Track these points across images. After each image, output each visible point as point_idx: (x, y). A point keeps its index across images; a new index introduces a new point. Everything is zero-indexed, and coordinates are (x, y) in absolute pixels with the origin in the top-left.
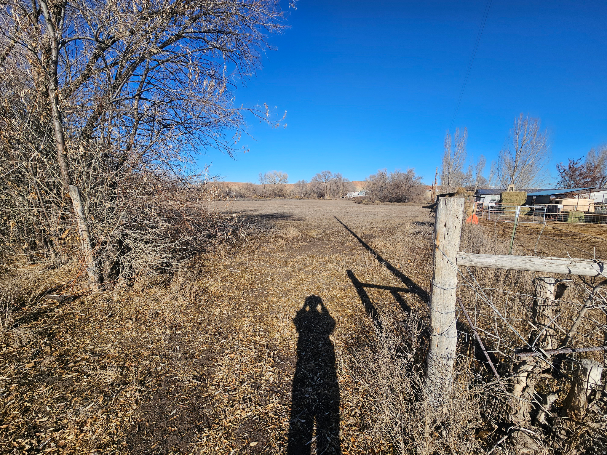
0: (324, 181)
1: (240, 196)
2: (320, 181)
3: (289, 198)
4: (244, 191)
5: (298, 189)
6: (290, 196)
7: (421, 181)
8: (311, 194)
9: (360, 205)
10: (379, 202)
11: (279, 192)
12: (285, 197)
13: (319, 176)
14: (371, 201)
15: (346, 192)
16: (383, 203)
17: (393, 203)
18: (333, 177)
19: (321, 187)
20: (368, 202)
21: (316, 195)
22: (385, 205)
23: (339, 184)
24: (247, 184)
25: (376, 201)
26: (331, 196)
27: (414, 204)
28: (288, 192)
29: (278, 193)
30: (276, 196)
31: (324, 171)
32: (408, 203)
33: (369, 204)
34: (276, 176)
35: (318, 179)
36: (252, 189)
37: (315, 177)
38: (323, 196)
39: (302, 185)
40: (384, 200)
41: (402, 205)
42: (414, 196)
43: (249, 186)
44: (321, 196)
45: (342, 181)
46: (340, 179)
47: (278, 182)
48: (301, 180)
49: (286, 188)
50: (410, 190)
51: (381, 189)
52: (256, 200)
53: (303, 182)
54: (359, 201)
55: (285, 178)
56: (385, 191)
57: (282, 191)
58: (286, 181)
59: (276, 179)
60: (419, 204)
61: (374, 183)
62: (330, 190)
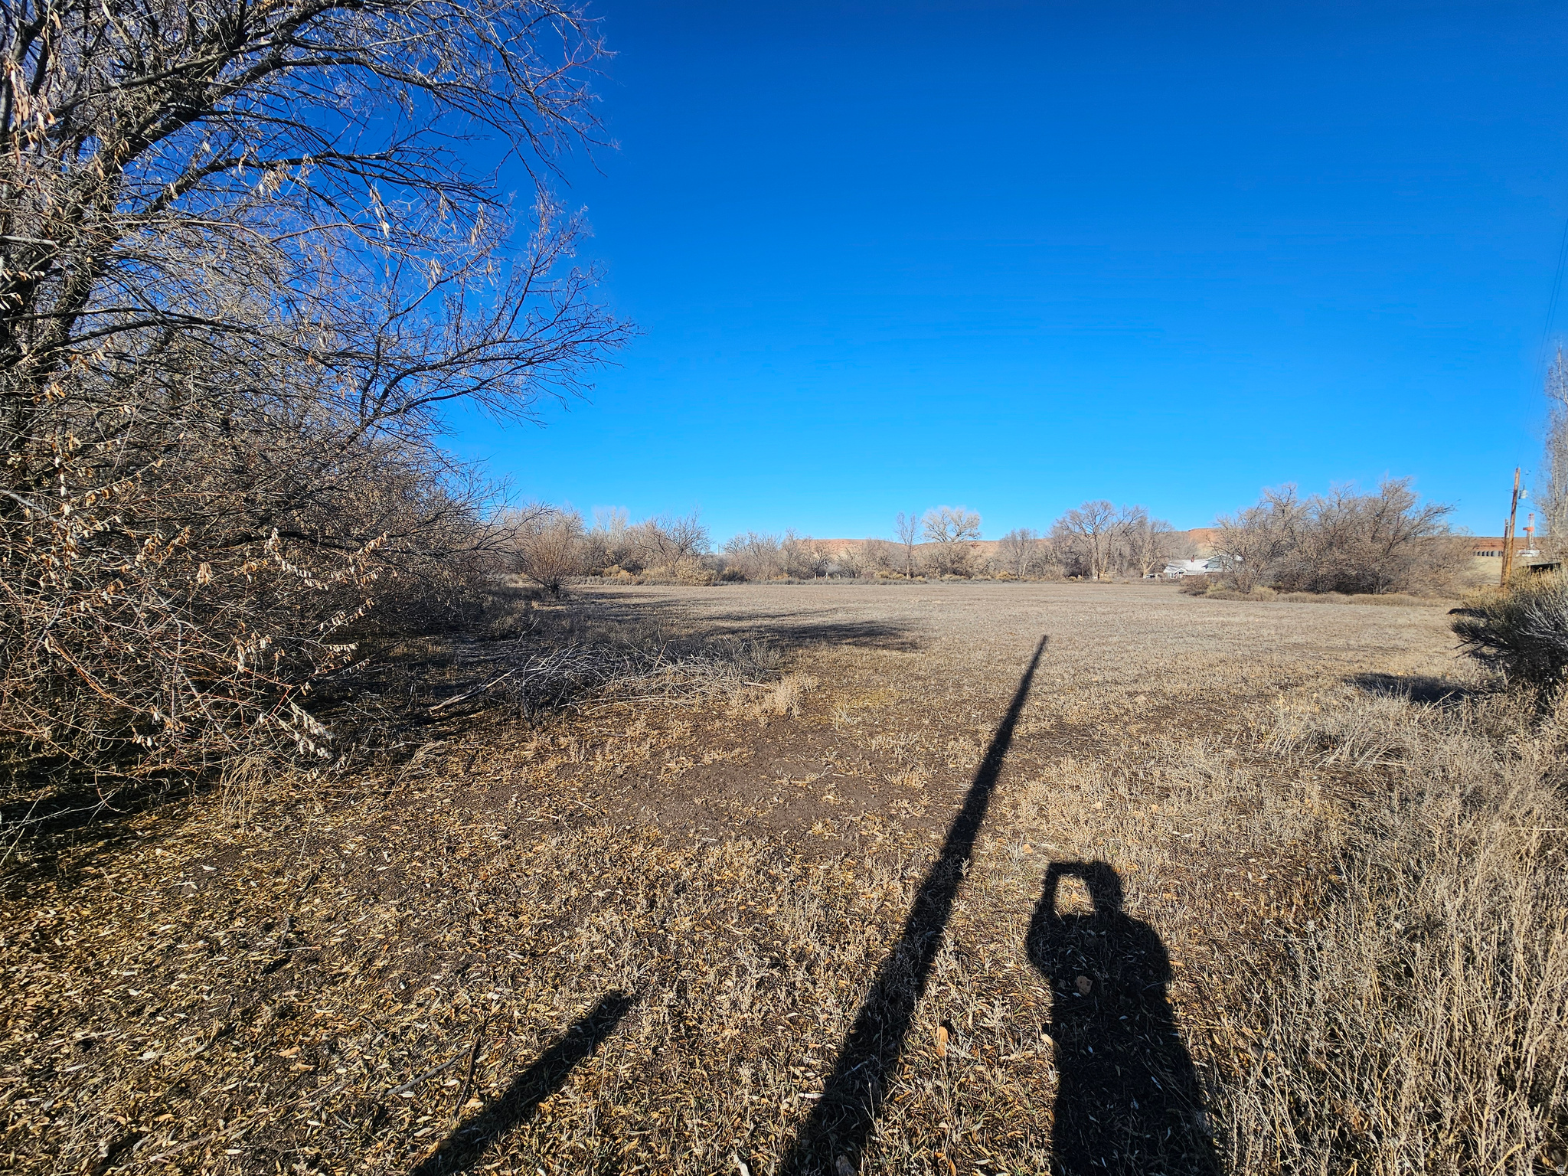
0: (1089, 531)
1: (851, 573)
2: (1077, 530)
3: (980, 577)
4: (859, 560)
5: (1010, 556)
6: (986, 573)
7: (1442, 521)
8: (1047, 567)
9: (1198, 599)
10: (1271, 590)
11: (953, 562)
12: (969, 576)
13: (1074, 516)
14: (1238, 588)
15: (1162, 561)
16: (1282, 595)
17: (1323, 596)
18: (1118, 517)
19: (1082, 547)
20: (1226, 592)
21: (1062, 570)
22: (1291, 600)
23: (1137, 536)
24: (869, 542)
25: (1258, 589)
26: (1110, 573)
27: (1416, 600)
28: (980, 561)
29: (949, 565)
30: (944, 571)
31: (1090, 503)
32: (1389, 596)
33: (1231, 598)
34: (949, 519)
35: (1070, 526)
36: (879, 554)
37: (1060, 519)
38: (1086, 573)
39: (1018, 543)
40: (1286, 584)
41: (1363, 601)
42: (1416, 572)
43: (872, 548)
44: (1078, 570)
45: (1148, 530)
46: (1142, 524)
47: (953, 535)
48: (1018, 530)
49: (973, 552)
50: (1394, 550)
51: (1276, 551)
52: (884, 584)
53: (1024, 534)
54: (1196, 588)
55: (972, 524)
56: (1292, 555)
57: (962, 558)
58: (974, 532)
59: (949, 528)
60: (1439, 601)
61: (1249, 532)
62: (1109, 555)
